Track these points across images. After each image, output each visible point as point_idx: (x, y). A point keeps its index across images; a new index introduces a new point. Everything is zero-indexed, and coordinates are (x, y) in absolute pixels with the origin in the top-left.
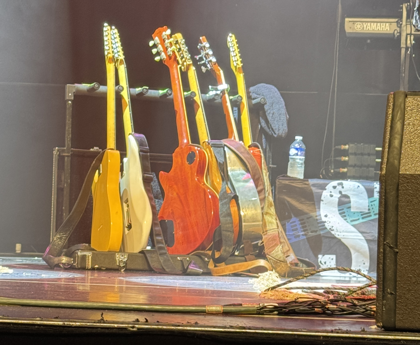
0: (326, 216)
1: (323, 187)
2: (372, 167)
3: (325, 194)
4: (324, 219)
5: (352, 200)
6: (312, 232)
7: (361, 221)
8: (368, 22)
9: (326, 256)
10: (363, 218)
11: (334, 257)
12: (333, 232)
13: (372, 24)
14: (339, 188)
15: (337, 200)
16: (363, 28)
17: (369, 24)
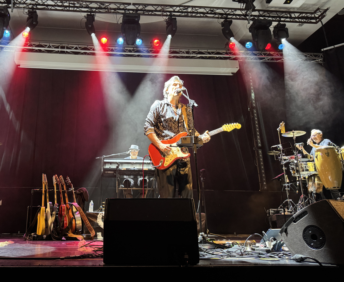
1: (98, 214)
3: (98, 216)
4: (98, 223)
6: (95, 226)
8: (108, 171)
9: (99, 233)
12: (100, 226)
14: (102, 214)
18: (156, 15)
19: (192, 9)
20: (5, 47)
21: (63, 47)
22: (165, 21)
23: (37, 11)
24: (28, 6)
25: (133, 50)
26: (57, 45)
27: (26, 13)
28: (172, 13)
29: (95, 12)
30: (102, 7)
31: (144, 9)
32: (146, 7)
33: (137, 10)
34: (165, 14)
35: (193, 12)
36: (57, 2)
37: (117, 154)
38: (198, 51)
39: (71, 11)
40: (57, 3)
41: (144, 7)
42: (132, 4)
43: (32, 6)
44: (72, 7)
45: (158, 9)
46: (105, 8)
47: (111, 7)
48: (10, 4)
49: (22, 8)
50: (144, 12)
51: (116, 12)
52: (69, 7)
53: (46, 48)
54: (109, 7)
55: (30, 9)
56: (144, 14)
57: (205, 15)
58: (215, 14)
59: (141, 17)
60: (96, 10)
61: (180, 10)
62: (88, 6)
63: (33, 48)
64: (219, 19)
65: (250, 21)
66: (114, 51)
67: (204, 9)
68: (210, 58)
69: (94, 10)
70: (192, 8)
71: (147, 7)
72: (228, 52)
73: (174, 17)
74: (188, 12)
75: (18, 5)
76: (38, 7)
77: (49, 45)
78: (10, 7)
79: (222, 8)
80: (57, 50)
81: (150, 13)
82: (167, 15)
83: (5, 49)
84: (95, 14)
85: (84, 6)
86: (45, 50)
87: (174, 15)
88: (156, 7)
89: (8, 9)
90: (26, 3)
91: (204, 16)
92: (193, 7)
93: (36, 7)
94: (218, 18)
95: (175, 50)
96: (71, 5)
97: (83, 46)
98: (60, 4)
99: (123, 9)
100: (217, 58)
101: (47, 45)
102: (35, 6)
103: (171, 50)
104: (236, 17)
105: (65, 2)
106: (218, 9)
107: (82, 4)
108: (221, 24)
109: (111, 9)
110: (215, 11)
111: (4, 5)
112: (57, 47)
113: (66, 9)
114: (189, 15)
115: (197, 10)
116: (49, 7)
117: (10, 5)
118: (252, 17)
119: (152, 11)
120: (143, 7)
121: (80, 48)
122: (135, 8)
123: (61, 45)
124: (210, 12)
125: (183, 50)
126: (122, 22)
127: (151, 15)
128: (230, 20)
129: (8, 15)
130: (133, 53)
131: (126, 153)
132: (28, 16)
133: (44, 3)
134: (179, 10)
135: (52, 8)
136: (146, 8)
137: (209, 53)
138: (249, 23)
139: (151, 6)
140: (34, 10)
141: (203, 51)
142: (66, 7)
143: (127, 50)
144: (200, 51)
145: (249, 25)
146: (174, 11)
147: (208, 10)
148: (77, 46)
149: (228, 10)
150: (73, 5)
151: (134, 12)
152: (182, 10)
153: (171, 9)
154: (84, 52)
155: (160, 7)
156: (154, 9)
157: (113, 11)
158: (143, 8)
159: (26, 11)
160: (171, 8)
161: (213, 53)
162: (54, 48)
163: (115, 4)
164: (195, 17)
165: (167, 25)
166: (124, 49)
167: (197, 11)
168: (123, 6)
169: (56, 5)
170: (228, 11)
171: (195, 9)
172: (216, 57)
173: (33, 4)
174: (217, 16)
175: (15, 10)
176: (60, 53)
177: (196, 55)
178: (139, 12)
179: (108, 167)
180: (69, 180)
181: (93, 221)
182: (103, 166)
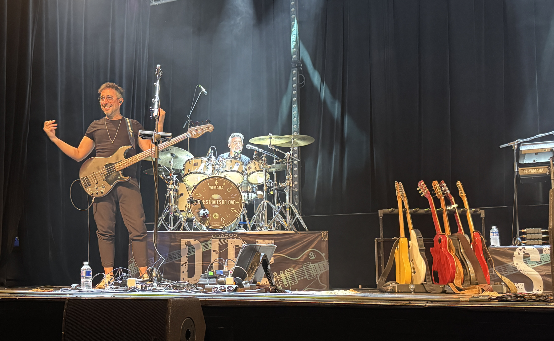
0: (517, 264)
1: (514, 250)
2: (540, 239)
3: (516, 253)
4: (516, 266)
5: (530, 255)
6: (510, 272)
7: (537, 266)
8: (531, 169)
9: (518, 283)
10: (538, 264)
11: (523, 284)
12: (521, 272)
13: (534, 170)
14: (523, 250)
15: (522, 256)
16: (529, 172)
17: (532, 170)
179: (531, 161)
180: (447, 188)
181: (506, 262)
182: (518, 161)
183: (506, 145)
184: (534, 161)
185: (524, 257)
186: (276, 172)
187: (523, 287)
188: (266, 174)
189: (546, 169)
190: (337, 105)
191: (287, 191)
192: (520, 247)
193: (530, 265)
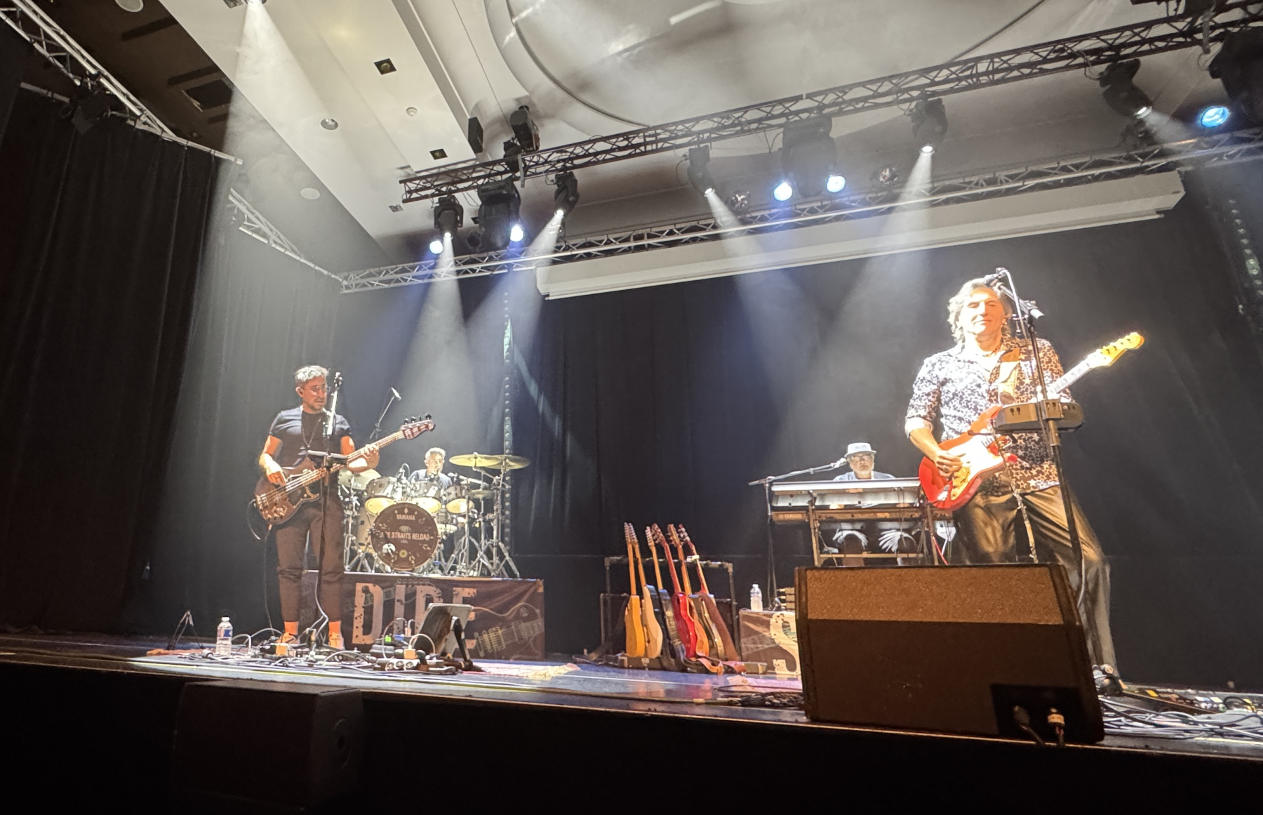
0: (775, 635)
1: (771, 616)
3: (772, 621)
4: (773, 637)
5: (790, 624)
6: (767, 644)
9: (778, 659)
11: (784, 661)
12: (781, 645)
13: (790, 515)
14: (781, 617)
15: (781, 625)
16: (784, 518)
17: (788, 515)
18: (877, 106)
19: (990, 63)
20: (515, 263)
21: (640, 237)
22: (909, 115)
23: (575, 172)
24: (553, 166)
25: (821, 207)
26: (625, 235)
27: (552, 181)
28: (927, 89)
29: (710, 140)
30: (726, 124)
31: (840, 100)
32: (845, 93)
33: (821, 107)
34: (906, 96)
35: (996, 71)
36: (616, 141)
37: (807, 471)
38: (1027, 170)
39: (652, 151)
40: (617, 144)
41: (840, 94)
42: (804, 97)
43: (562, 164)
44: (651, 143)
45: (881, 90)
46: (733, 125)
47: (749, 119)
48: (517, 170)
49: (541, 173)
50: (843, 106)
51: (764, 126)
52: (645, 144)
53: (602, 246)
54: (743, 120)
55: (560, 170)
56: (841, 113)
57: (1039, 67)
58: (1074, 55)
59: (835, 121)
60: (710, 135)
61: (951, 75)
62: (690, 130)
63: (574, 253)
64: (1087, 68)
65: (1211, 44)
66: (768, 219)
67: (1032, 52)
68: (1069, 183)
69: (706, 135)
70: (989, 60)
71: (848, 94)
72: (1137, 154)
73: (936, 98)
74: (979, 75)
75: (533, 170)
76: (577, 162)
77: (608, 240)
78: (518, 179)
79: (1097, 35)
80: (625, 245)
81: (860, 105)
82: (910, 100)
83: (517, 267)
84: (709, 144)
85: (680, 133)
86: (599, 252)
87: (934, 94)
88: (874, 87)
89: (515, 183)
90: (550, 161)
91: (1035, 71)
92: (991, 57)
93: (572, 163)
94: (1084, 65)
95: (947, 183)
96: (648, 139)
97: (688, 225)
98: (625, 143)
99: (782, 115)
100: (1096, 178)
101: (602, 241)
102: (570, 162)
103: (936, 185)
104: (1153, 47)
105: (634, 138)
106: (1080, 41)
107: (675, 130)
108: (1098, 79)
109: (750, 122)
110: (1070, 48)
111: (505, 176)
112: (627, 240)
113: (638, 151)
114: (982, 82)
115: (1009, 62)
116: (600, 157)
117: (518, 174)
118: (1217, 32)
119: (865, 99)
120: (836, 97)
121: (678, 230)
122: (816, 104)
123: (635, 234)
124: (1052, 56)
125: (975, 179)
126: (781, 146)
127: (863, 109)
128: (1133, 59)
129: (516, 195)
130: (821, 214)
131: (830, 467)
132: (556, 187)
133: (587, 151)
134: (948, 77)
135: (606, 158)
136: (847, 97)
137: (1065, 170)
138: (1207, 51)
139: (862, 88)
140: (568, 172)
141: (1043, 167)
142: (639, 145)
143: (803, 210)
144: (1034, 168)
145: (1209, 58)
146: (934, 83)
147: (1043, 52)
148: (672, 227)
149: (1118, 34)
150: (654, 139)
151: (813, 115)
152: (957, 75)
153: (923, 81)
154: (691, 238)
155: (886, 83)
156: (871, 93)
157: (754, 126)
158: (837, 99)
159: (552, 176)
160: (923, 78)
161: (1077, 167)
162: (620, 242)
163: (759, 109)
164: (1003, 81)
165: (913, 124)
166: (796, 209)
167: (1009, 64)
168: (781, 107)
169: (615, 149)
170: (1120, 36)
171: (1002, 60)
172: (1092, 175)
173: (564, 160)
174: (1080, 60)
175: (528, 182)
176: (633, 252)
177: (1020, 184)
178: (826, 111)
179: (786, 504)
180: (686, 534)
181: (761, 631)
182: (771, 503)
183: (757, 482)
184: (790, 504)
185: (784, 627)
186: (484, 499)
187: (784, 665)
188: (468, 503)
189: (805, 515)
190: (557, 420)
191: (494, 525)
192: (779, 613)
193: (791, 637)
